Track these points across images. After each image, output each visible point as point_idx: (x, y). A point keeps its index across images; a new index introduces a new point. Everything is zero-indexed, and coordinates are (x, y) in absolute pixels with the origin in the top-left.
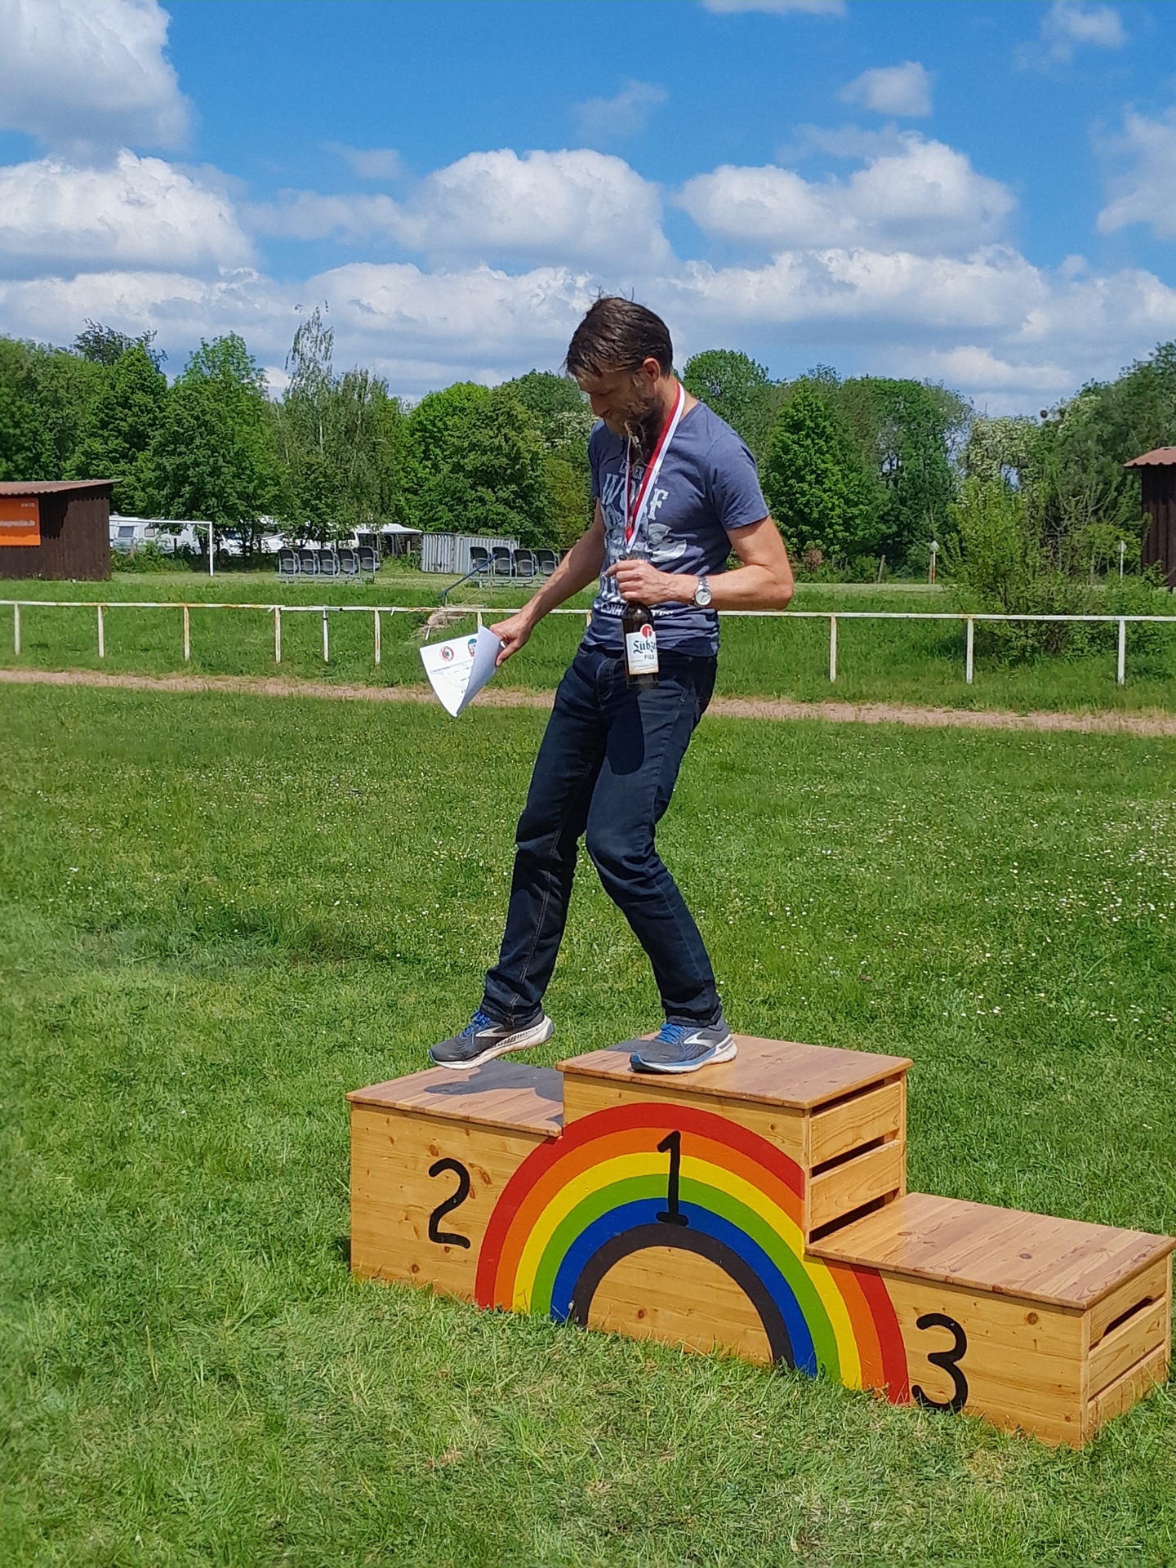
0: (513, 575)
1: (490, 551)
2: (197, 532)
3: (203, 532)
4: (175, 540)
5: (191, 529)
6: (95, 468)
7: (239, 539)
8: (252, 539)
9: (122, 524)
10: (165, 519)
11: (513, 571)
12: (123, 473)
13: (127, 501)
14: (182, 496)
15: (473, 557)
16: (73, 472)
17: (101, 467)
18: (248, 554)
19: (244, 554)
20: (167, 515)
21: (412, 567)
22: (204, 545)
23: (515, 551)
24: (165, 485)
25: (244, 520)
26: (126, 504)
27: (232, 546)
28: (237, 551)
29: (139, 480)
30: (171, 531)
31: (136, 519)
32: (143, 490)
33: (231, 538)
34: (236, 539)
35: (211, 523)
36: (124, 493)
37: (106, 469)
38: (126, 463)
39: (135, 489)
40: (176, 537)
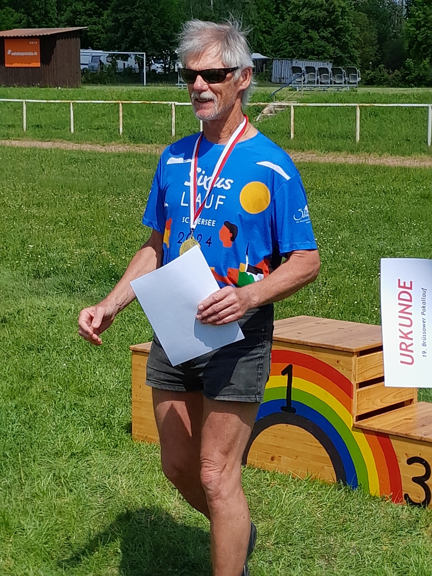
0: (318, 83)
1: (303, 69)
2: (136, 58)
3: (141, 59)
4: (124, 64)
5: (133, 57)
6: (78, 20)
7: (162, 63)
8: (170, 63)
9: (93, 54)
10: (118, 51)
11: (318, 81)
12: (95, 23)
13: (97, 40)
14: (128, 38)
15: (294, 72)
16: (66, 23)
17: (82, 20)
18: (167, 73)
19: (165, 73)
20: (119, 49)
21: (266, 80)
22: (141, 67)
23: (319, 69)
24: (119, 31)
25: (165, 52)
26: (96, 42)
27: (158, 67)
28: (160, 70)
29: (104, 28)
30: (122, 59)
31: (101, 51)
32: (106, 34)
33: (157, 63)
34: (160, 63)
35: (145, 53)
36: (95, 35)
37: (85, 21)
38: (97, 18)
39: (102, 33)
40: (125, 62)
